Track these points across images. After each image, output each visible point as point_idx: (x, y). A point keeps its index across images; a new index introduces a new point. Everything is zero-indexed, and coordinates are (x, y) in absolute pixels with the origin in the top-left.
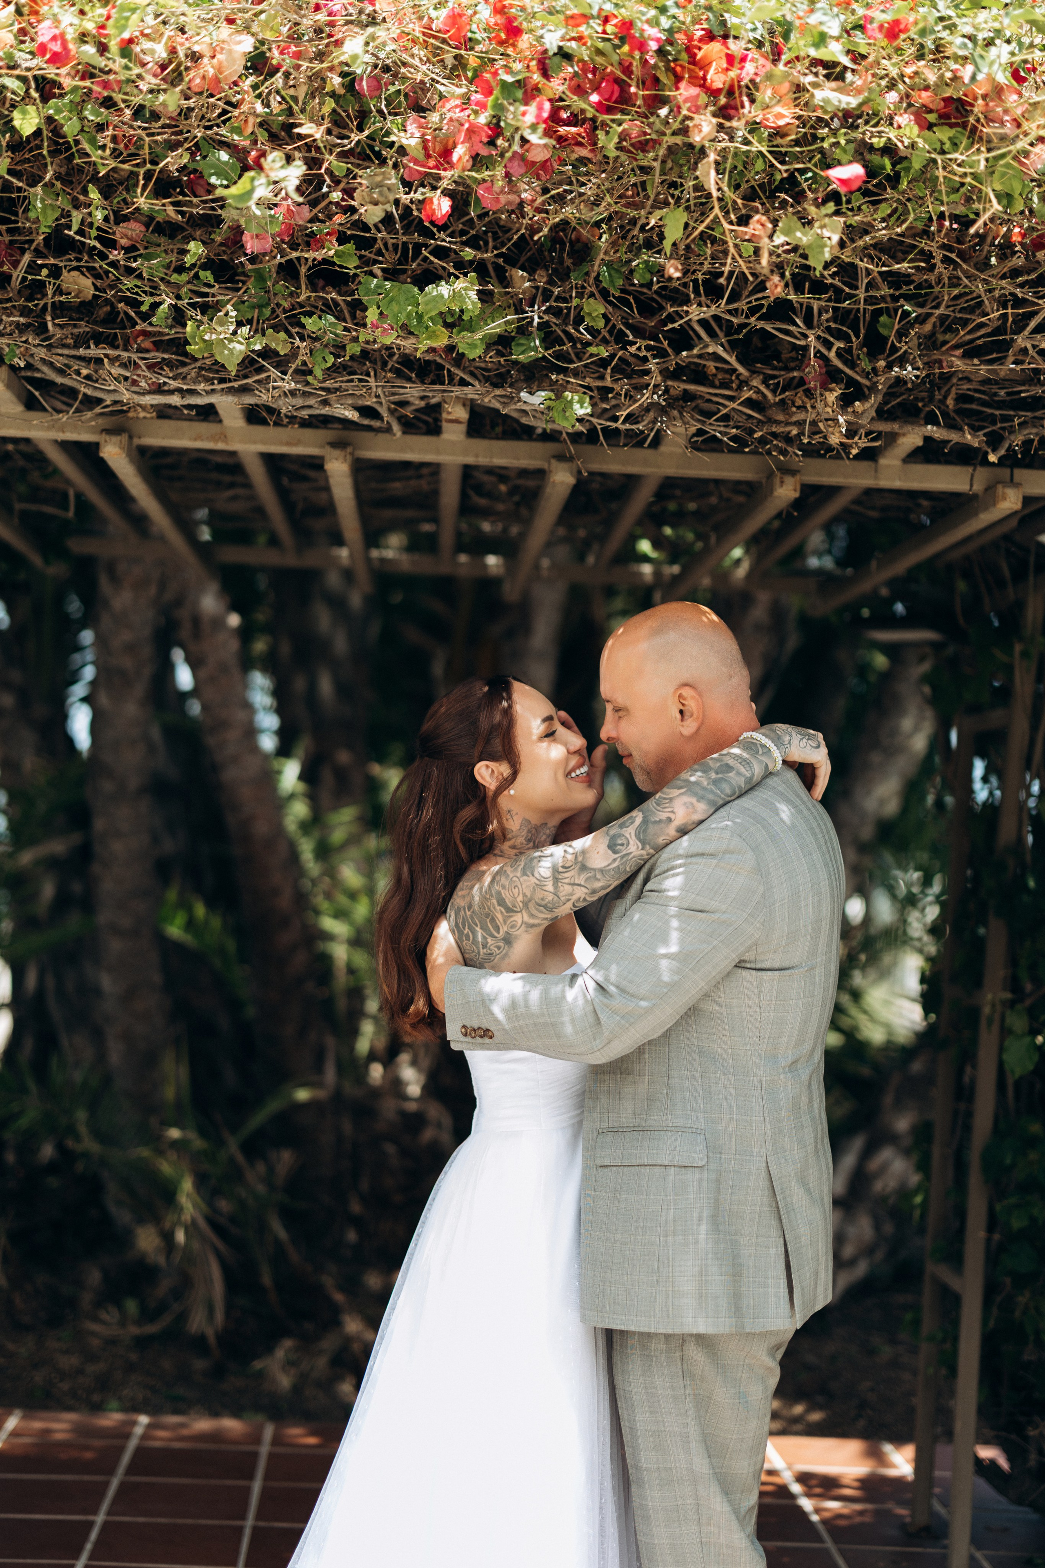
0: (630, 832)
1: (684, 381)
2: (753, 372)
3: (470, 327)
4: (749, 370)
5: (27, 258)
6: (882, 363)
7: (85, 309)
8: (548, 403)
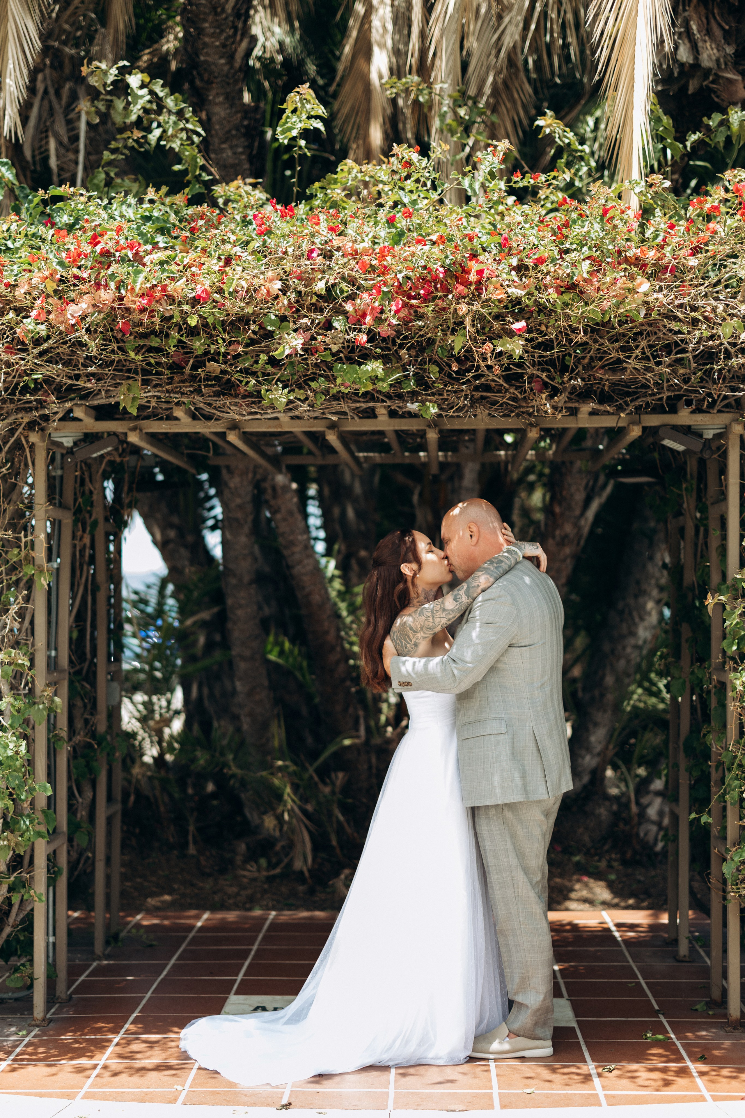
0: (462, 592)
2: (511, 385)
3: (383, 380)
4: (509, 385)
5: (192, 361)
6: (566, 379)
7: (217, 378)
8: (419, 407)
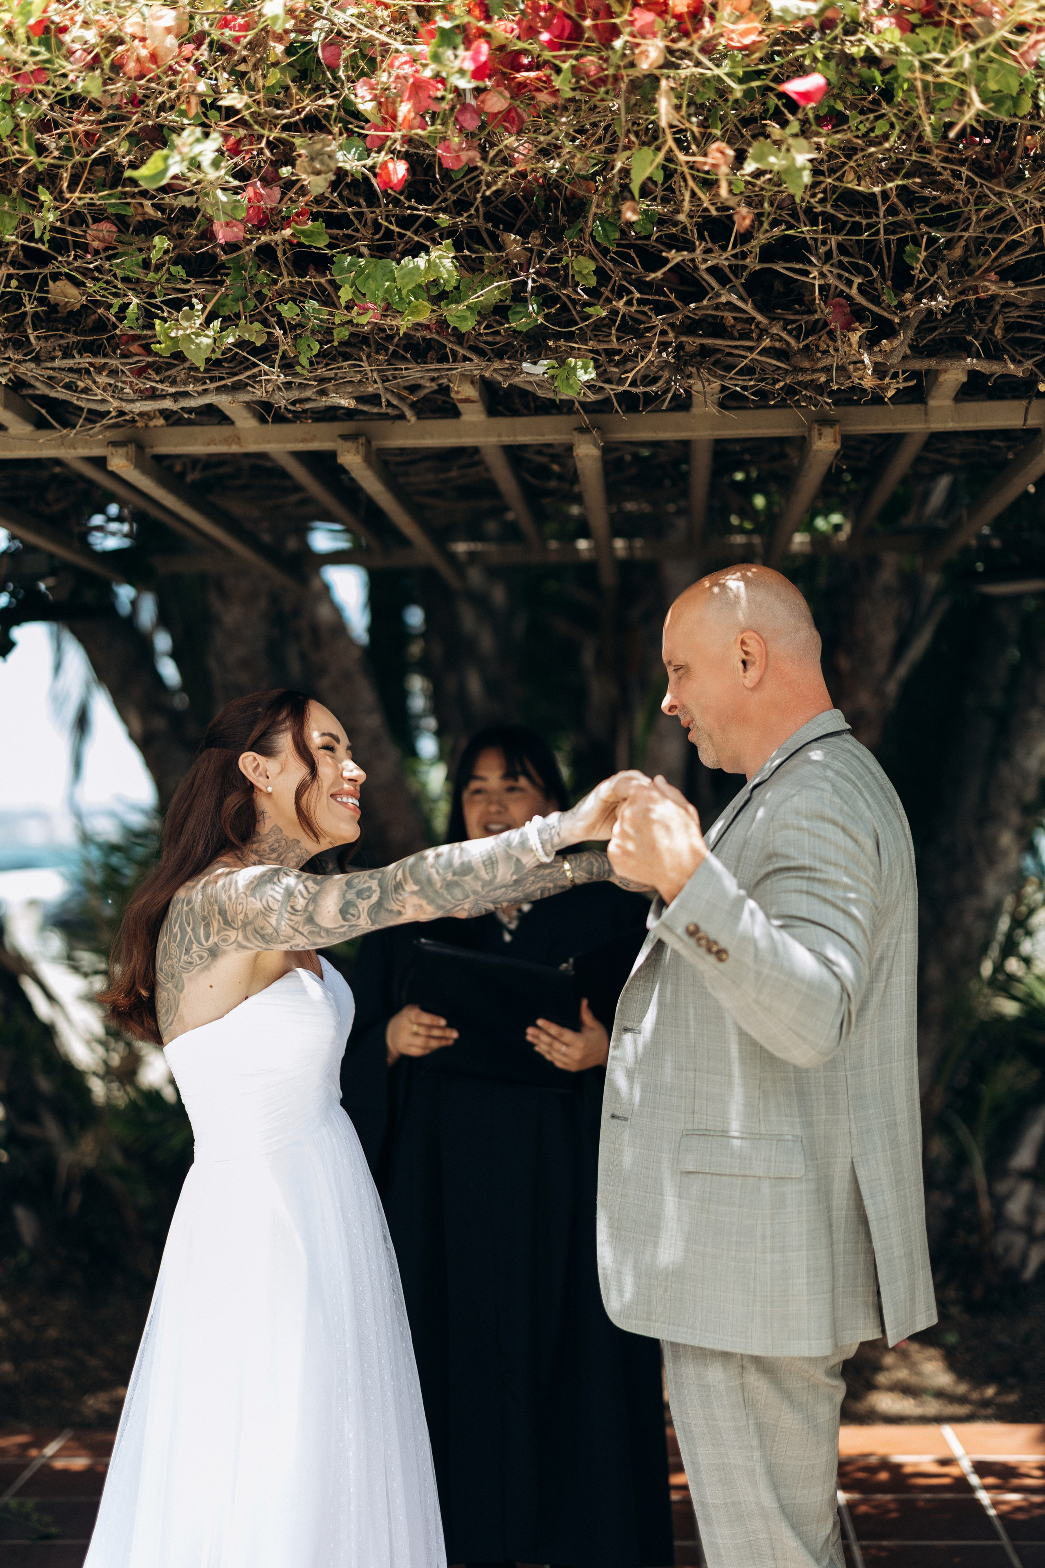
1: (700, 336)
2: (772, 319)
3: (458, 297)
4: (768, 318)
5: (4, 271)
6: (908, 296)
7: (73, 319)
8: (551, 371)
